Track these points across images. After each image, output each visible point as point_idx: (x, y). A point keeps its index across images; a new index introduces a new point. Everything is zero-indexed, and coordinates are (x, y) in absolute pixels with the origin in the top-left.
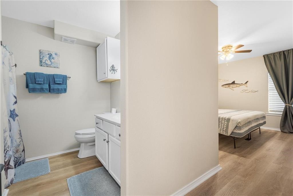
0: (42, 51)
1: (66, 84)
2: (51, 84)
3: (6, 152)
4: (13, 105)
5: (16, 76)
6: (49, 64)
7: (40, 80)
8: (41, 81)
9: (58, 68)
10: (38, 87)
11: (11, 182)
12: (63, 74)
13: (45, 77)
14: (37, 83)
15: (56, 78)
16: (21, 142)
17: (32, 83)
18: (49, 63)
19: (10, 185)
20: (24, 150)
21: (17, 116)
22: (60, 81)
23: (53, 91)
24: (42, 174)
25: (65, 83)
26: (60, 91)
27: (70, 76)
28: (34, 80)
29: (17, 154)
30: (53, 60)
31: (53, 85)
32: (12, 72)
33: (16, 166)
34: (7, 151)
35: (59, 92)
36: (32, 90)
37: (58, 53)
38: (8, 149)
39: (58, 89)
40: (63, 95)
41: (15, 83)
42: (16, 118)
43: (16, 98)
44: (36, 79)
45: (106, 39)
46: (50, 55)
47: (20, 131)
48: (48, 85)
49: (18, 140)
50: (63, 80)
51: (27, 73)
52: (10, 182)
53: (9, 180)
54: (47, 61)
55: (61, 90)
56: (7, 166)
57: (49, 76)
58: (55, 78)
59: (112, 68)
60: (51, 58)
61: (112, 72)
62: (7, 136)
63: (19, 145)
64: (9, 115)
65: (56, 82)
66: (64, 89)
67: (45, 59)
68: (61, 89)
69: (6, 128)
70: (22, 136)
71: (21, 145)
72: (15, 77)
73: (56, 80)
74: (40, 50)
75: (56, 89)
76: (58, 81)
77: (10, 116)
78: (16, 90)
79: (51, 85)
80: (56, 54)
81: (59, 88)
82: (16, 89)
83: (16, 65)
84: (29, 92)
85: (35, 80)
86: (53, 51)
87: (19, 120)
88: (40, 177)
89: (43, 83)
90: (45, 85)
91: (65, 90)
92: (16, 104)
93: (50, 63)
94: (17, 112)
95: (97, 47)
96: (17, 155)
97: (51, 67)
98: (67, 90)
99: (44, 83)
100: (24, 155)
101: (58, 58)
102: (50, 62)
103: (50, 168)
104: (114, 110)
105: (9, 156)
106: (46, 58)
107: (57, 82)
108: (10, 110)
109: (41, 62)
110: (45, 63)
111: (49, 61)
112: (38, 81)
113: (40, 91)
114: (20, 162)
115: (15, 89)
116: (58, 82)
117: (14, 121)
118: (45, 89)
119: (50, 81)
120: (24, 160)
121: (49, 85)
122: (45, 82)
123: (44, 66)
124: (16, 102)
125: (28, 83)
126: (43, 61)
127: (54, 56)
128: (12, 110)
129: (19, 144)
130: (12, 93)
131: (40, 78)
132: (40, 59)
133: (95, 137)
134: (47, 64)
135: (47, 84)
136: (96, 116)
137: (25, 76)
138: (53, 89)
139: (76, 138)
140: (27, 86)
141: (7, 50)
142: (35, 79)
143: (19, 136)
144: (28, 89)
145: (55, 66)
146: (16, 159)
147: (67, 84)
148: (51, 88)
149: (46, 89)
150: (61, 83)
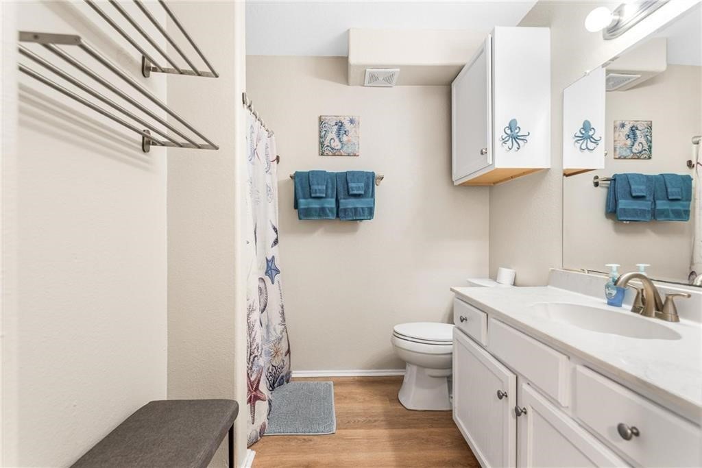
0: (323, 118)
1: (373, 195)
2: (341, 196)
3: (254, 360)
4: (272, 247)
5: (278, 183)
6: (337, 148)
7: (320, 187)
8: (320, 191)
9: (355, 156)
10: (315, 205)
11: (260, 433)
12: (365, 171)
13: (329, 181)
14: (313, 195)
15: (351, 180)
16: (284, 334)
17: (304, 198)
18: (337, 146)
19: (259, 438)
20: (288, 352)
21: (278, 272)
22: (359, 188)
23: (345, 214)
24: (318, 432)
25: (370, 195)
26: (360, 216)
27: (381, 175)
28: (308, 189)
29: (276, 358)
30: (345, 138)
31: (344, 199)
32: (271, 174)
33: (276, 385)
34: (255, 356)
35: (357, 218)
36: (304, 214)
37: (357, 118)
38: (256, 353)
39: (356, 209)
40: (365, 225)
41: (277, 199)
42: (277, 278)
43: (276, 232)
44: (312, 187)
45: (490, 36)
46: (340, 124)
47: (282, 307)
48: (333, 200)
49: (279, 328)
50: (367, 186)
51: (297, 173)
52: (258, 430)
53: (257, 426)
54: (332, 141)
55: (361, 211)
56: (254, 393)
57: (337, 176)
58: (349, 180)
59: (509, 132)
60: (342, 132)
61: (509, 143)
62: (255, 321)
63: (281, 339)
64: (265, 271)
65: (351, 192)
66: (368, 208)
67: (330, 136)
68: (362, 209)
69: (253, 303)
70: (286, 320)
71: (283, 339)
72: (276, 185)
73: (351, 185)
74: (320, 118)
75: (351, 209)
76: (356, 188)
77: (267, 273)
78: (277, 214)
79: (341, 199)
80: (352, 121)
81: (358, 206)
82: (277, 212)
83: (278, 158)
84: (300, 219)
85: (310, 189)
86: (344, 113)
87: (280, 283)
88: (315, 438)
89: (324, 195)
90: (329, 199)
91: (370, 212)
92: (277, 246)
93: (339, 147)
94: (277, 263)
95: (452, 81)
96: (277, 362)
97: (341, 155)
98: (375, 213)
99: (326, 194)
100: (290, 361)
101: (355, 132)
102: (340, 144)
103: (334, 415)
104: (506, 275)
105: (258, 368)
106: (332, 134)
107: (353, 190)
108: (267, 260)
109: (322, 144)
110: (329, 148)
111: (337, 140)
112: (316, 190)
113: (320, 216)
114: (282, 378)
115: (275, 212)
116: (355, 192)
117: (273, 283)
118: (328, 211)
119: (339, 189)
120: (289, 373)
121: (337, 201)
122: (330, 191)
123: (328, 155)
124: (276, 242)
125: (298, 195)
126: (326, 143)
127: (347, 126)
128: (269, 258)
129: (281, 336)
130: (270, 221)
131: (318, 184)
132: (321, 137)
133: (451, 353)
134: (332, 149)
135: (332, 197)
136: (457, 293)
137: (292, 182)
138: (345, 210)
139: (396, 346)
140: (296, 206)
141: (262, 124)
142: (310, 186)
143: (279, 320)
144: (297, 210)
145: (350, 151)
146: (275, 370)
147: (376, 195)
148: (341, 207)
149: (331, 210)
150: (363, 193)
